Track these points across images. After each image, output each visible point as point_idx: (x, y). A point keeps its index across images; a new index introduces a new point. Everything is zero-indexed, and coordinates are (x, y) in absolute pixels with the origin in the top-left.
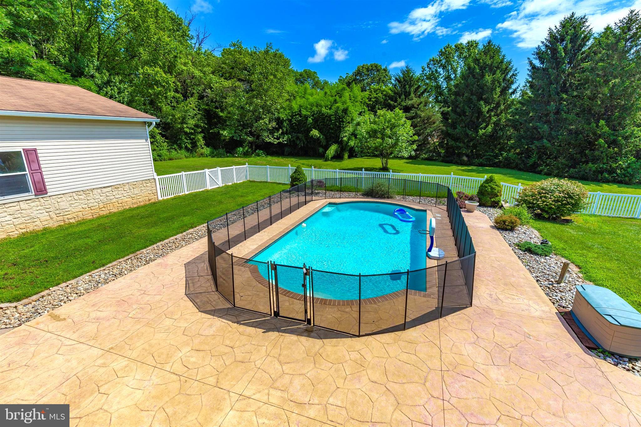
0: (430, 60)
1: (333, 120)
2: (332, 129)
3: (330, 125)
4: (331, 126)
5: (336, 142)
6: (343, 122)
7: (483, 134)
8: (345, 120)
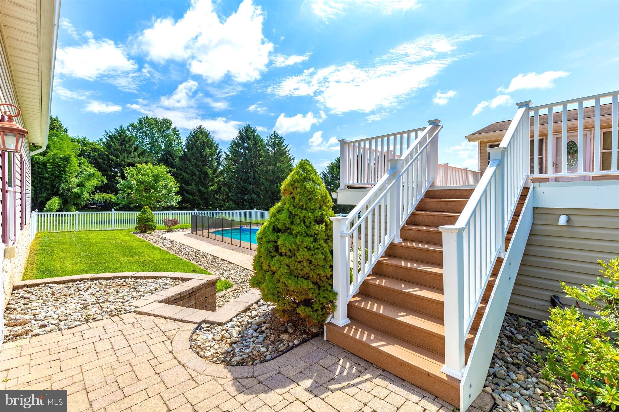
0: (130, 125)
1: (49, 168)
2: (46, 179)
3: (43, 174)
4: (46, 175)
5: (56, 194)
6: (65, 171)
7: (212, 190)
8: (67, 170)
